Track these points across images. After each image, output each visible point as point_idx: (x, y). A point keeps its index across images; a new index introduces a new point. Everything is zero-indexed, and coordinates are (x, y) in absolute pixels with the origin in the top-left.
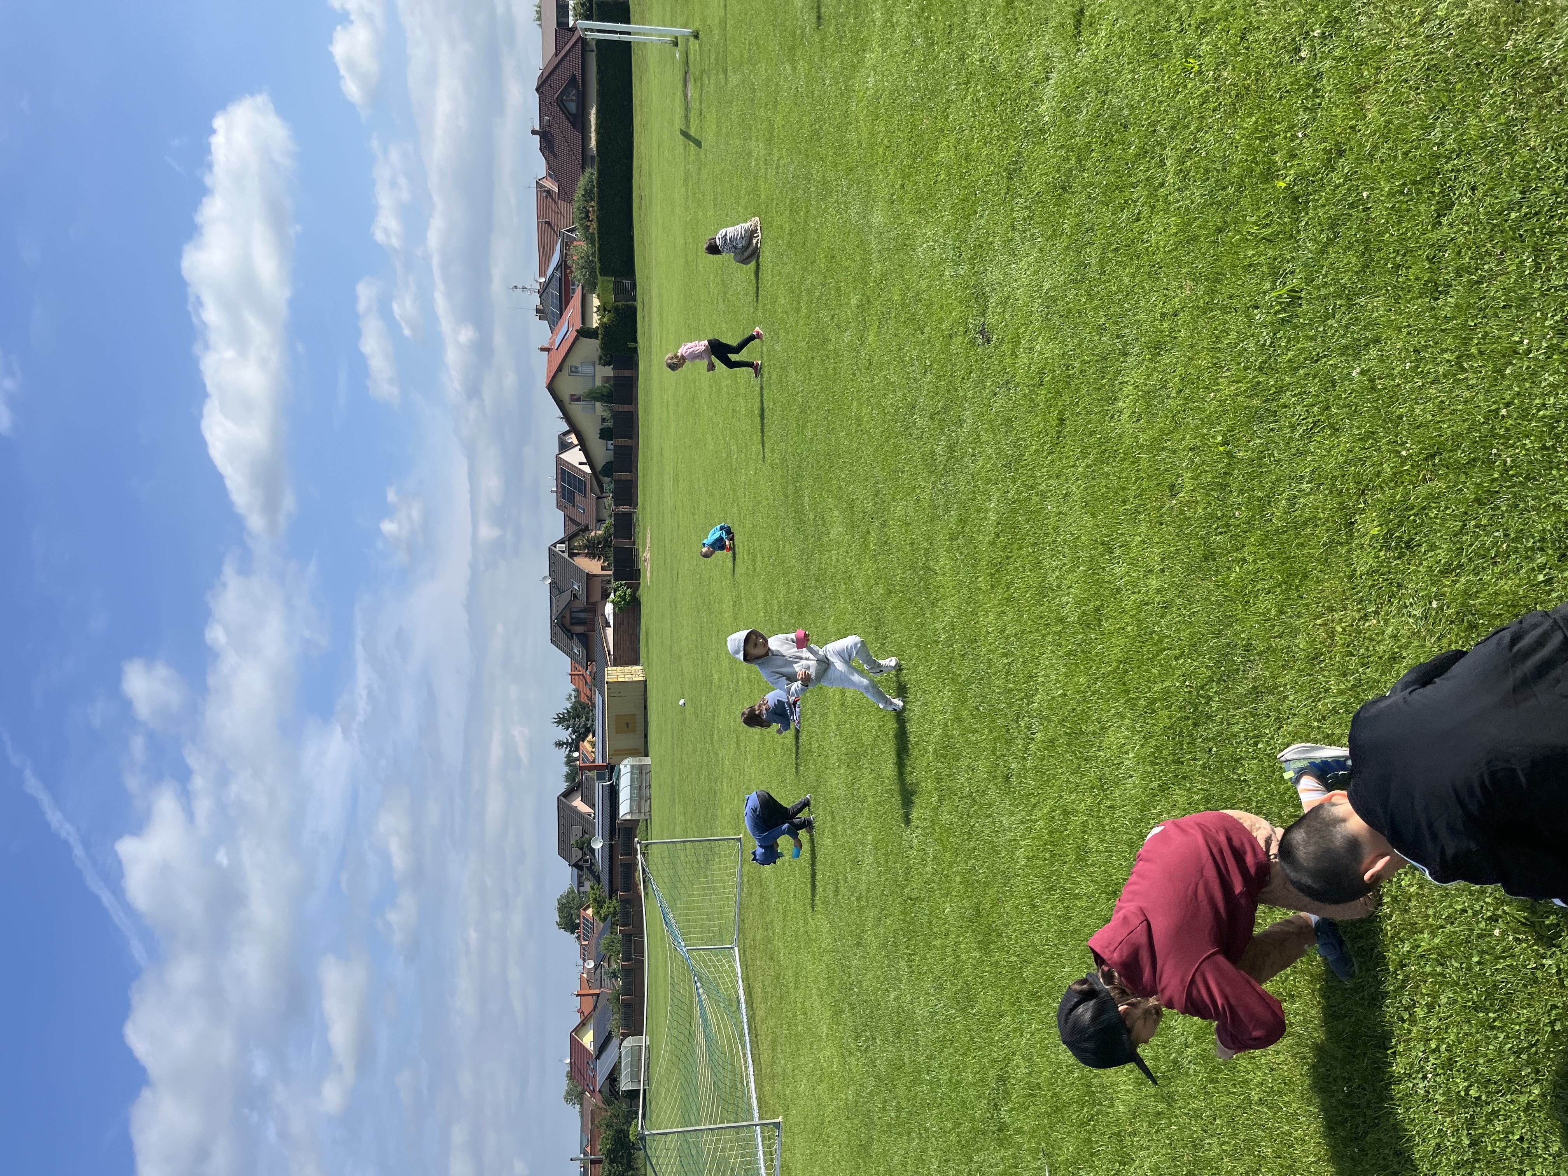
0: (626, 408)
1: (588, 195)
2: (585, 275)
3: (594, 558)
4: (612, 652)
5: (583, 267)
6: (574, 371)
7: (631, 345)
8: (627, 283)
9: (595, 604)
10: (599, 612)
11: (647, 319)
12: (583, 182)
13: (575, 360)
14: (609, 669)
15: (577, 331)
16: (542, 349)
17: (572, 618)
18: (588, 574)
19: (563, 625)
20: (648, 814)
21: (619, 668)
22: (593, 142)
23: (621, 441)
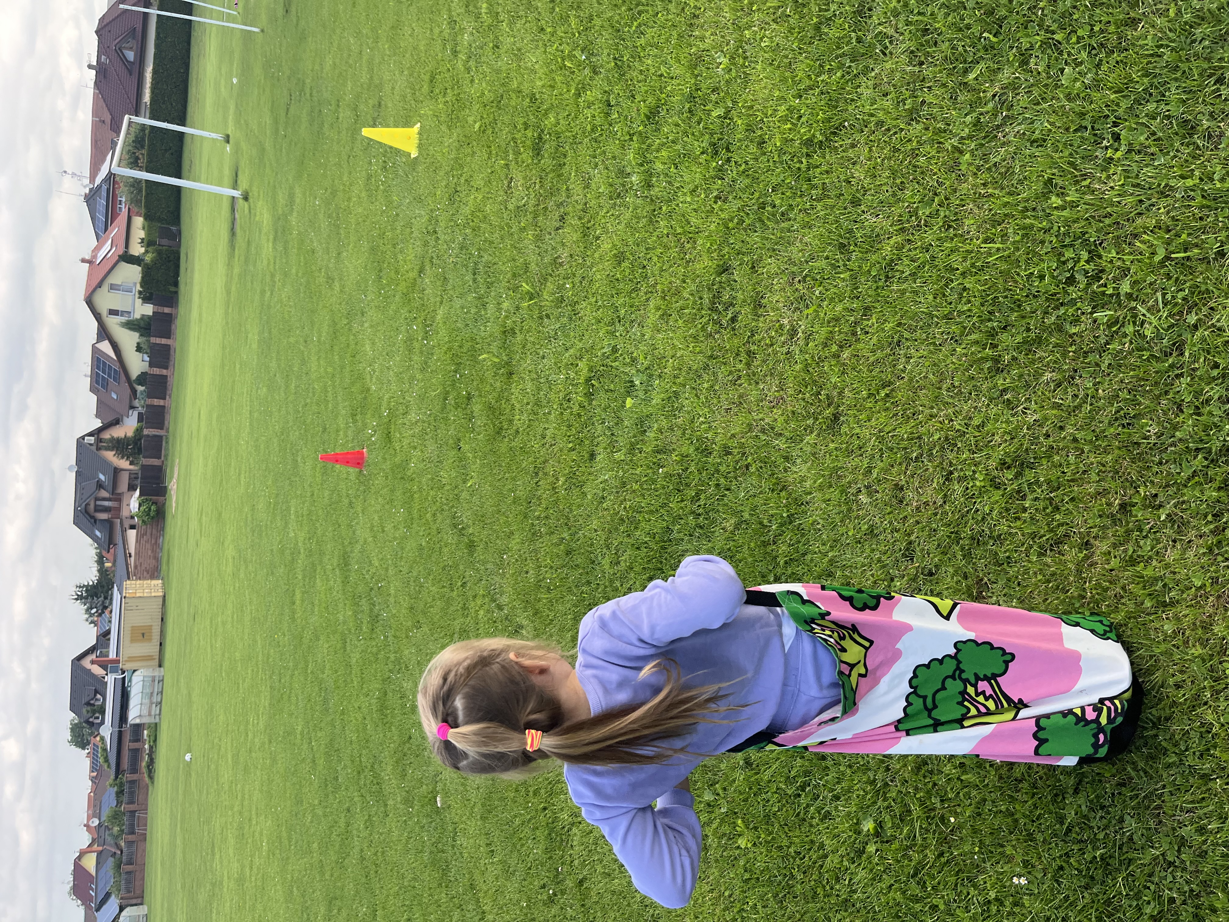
0: (164, 341)
1: (138, 142)
6: (113, 287)
7: (173, 288)
8: (173, 229)
9: (121, 495)
13: (115, 279)
15: (120, 253)
16: (83, 261)
18: (115, 467)
19: (86, 512)
20: (157, 717)
21: (138, 582)
22: (147, 97)
23: (156, 371)
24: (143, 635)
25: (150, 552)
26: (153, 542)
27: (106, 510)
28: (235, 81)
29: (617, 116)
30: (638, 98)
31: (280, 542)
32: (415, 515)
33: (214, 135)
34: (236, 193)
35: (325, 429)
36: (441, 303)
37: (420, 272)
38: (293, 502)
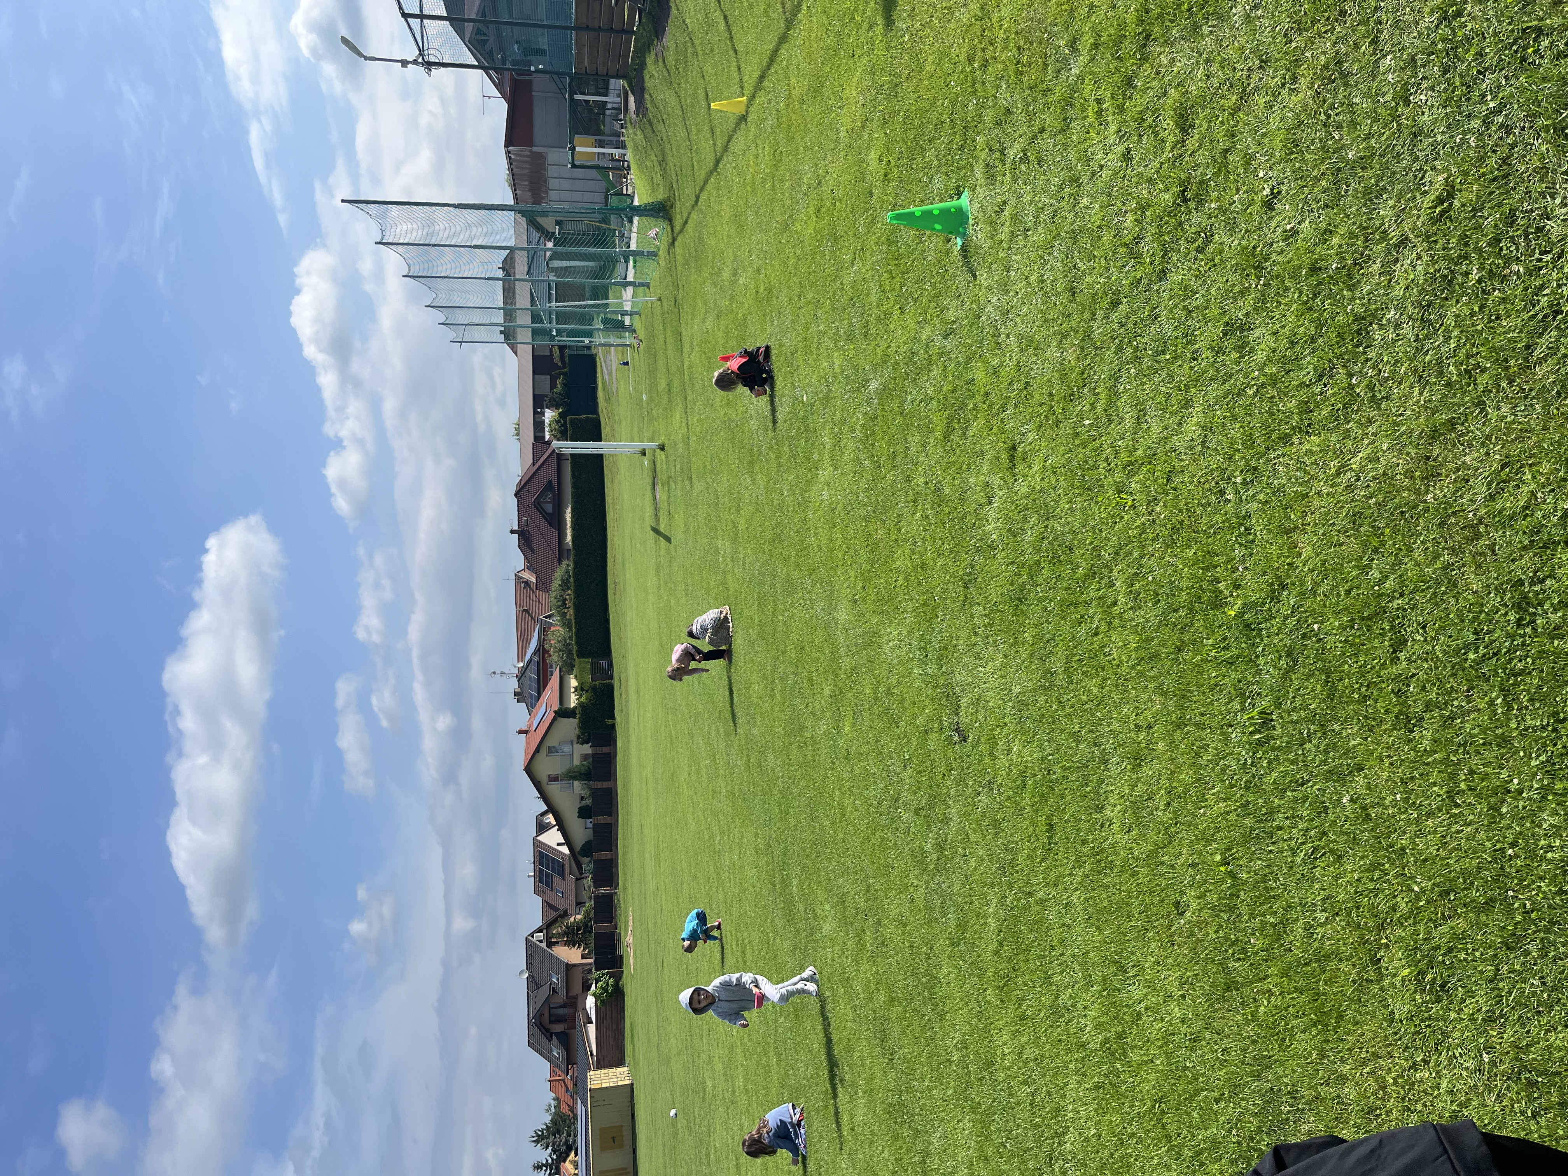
0: (605, 785)
1: (565, 584)
2: (562, 658)
3: (574, 946)
4: (595, 1053)
5: (560, 650)
6: (551, 750)
7: (609, 722)
8: (603, 662)
9: (575, 997)
10: (580, 1008)
11: (624, 696)
12: (559, 573)
13: (553, 741)
14: (592, 1073)
15: (555, 712)
16: (520, 732)
17: (550, 1015)
18: (567, 964)
21: (603, 1071)
22: (569, 538)
23: (600, 820)
24: (613, 1138)
25: (612, 1040)
26: (614, 1027)
27: (562, 1019)
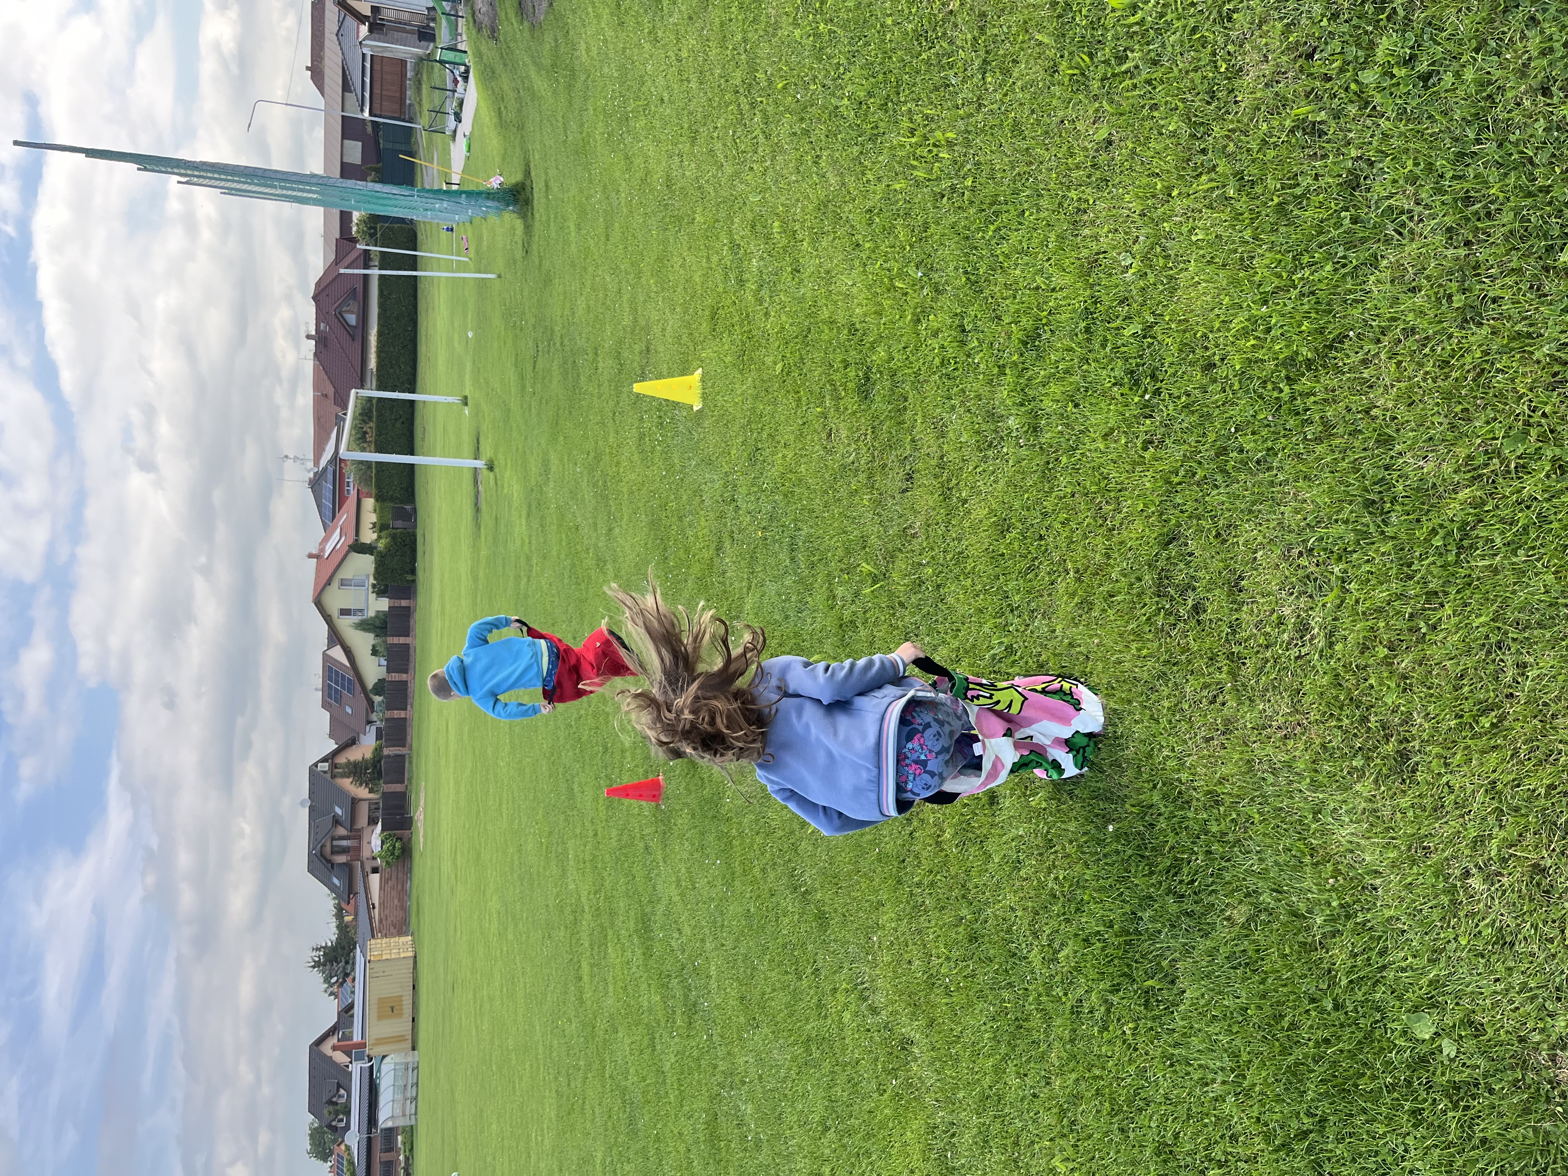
0: (402, 640)
6: (343, 583)
7: (410, 576)
8: (408, 507)
9: (360, 830)
10: (365, 840)
13: (346, 573)
14: (373, 941)
15: (350, 543)
16: (311, 556)
17: (332, 846)
18: (353, 798)
19: (322, 855)
20: (413, 1117)
21: (384, 940)
22: (372, 363)
23: (395, 677)
24: (392, 1009)
25: (396, 901)
26: (400, 887)
27: (344, 851)
28: (470, 335)
29: (976, 343)
30: (1007, 319)
31: (558, 895)
32: (738, 870)
33: (450, 399)
34: (480, 464)
35: (606, 749)
36: (749, 588)
37: (718, 550)
38: (570, 844)
